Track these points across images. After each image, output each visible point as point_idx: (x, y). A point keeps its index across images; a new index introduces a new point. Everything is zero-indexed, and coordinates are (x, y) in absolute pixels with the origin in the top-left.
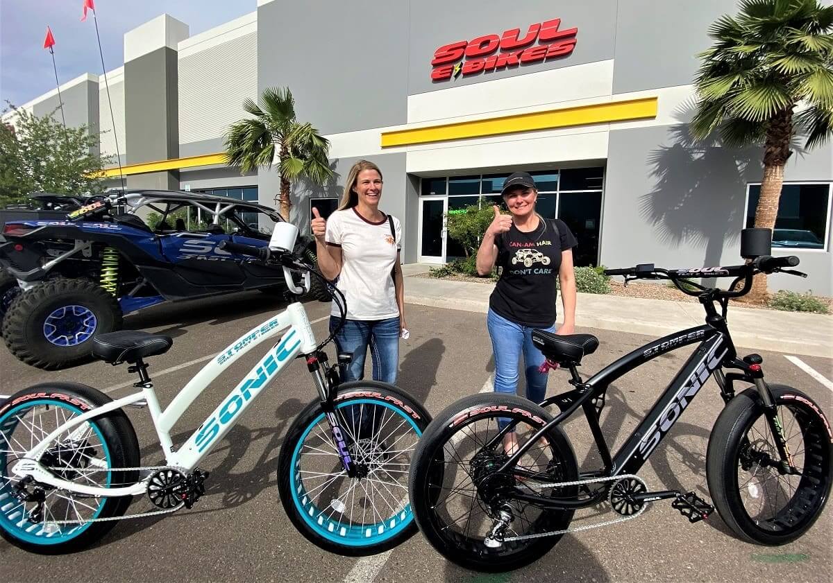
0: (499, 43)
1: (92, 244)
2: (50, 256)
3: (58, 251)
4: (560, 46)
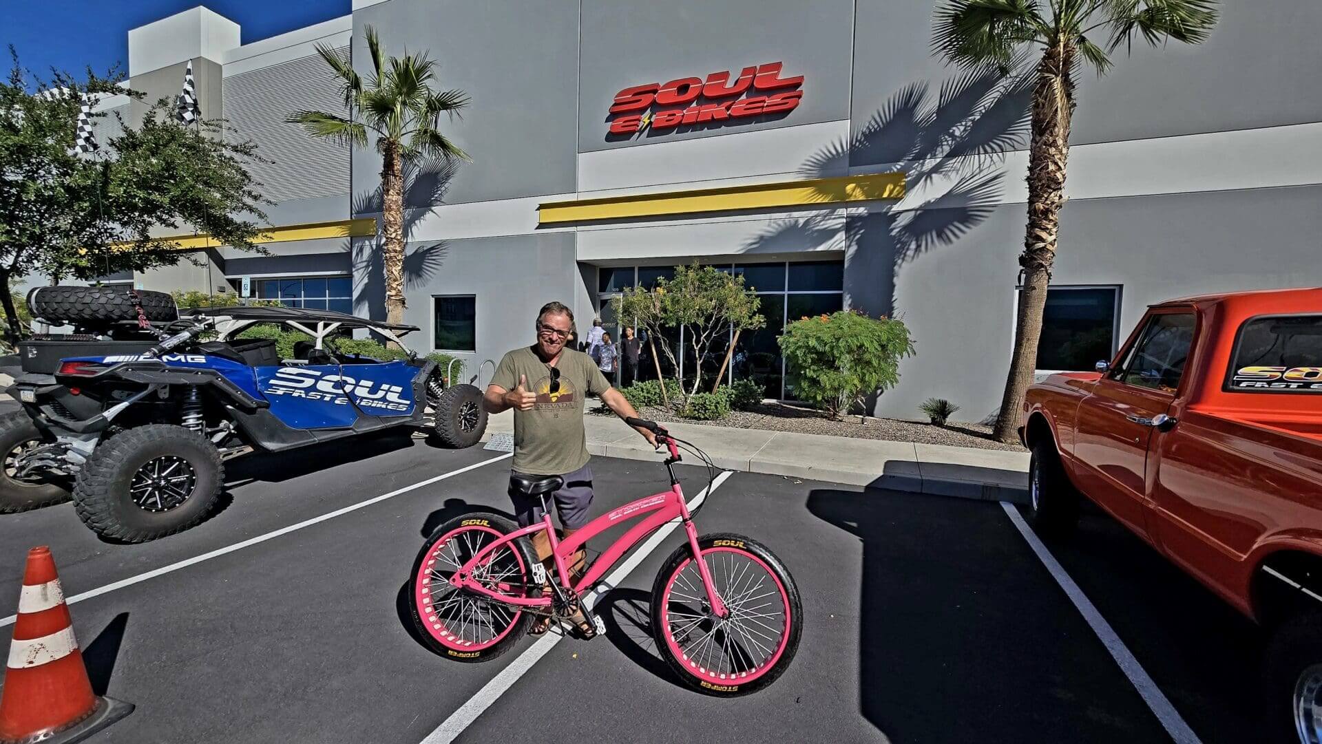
4: (782, 99)
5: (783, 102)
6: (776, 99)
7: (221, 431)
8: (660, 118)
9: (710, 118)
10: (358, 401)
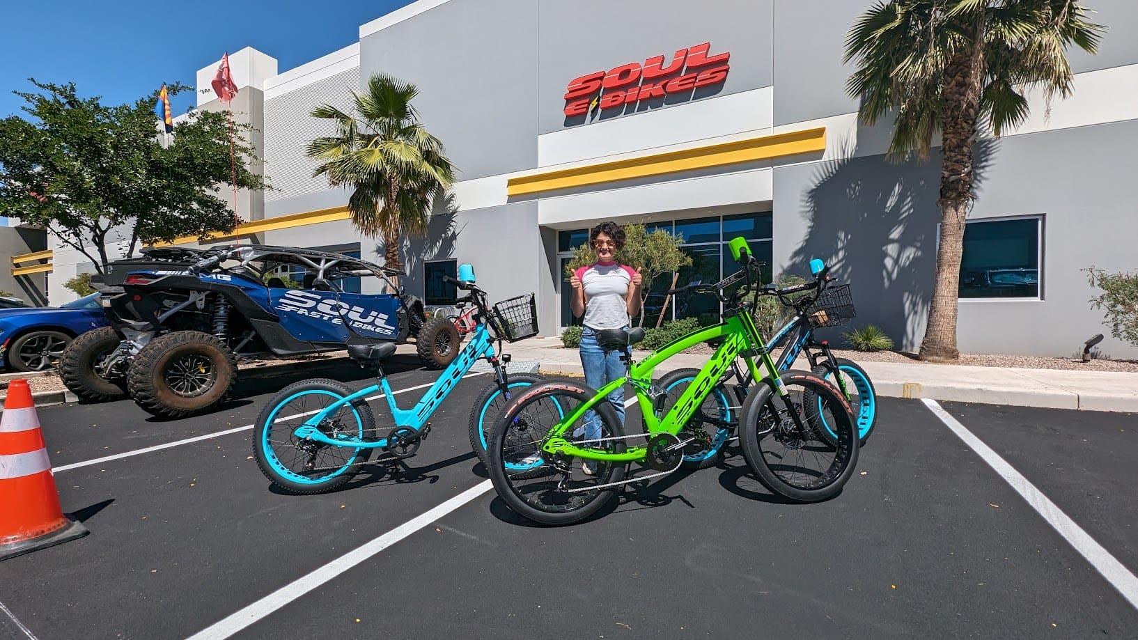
0: (641, 72)
1: (206, 296)
2: (165, 307)
3: (174, 302)
4: (711, 74)
5: (712, 76)
6: (706, 74)
7: (242, 339)
8: (607, 100)
9: (648, 96)
10: (351, 323)
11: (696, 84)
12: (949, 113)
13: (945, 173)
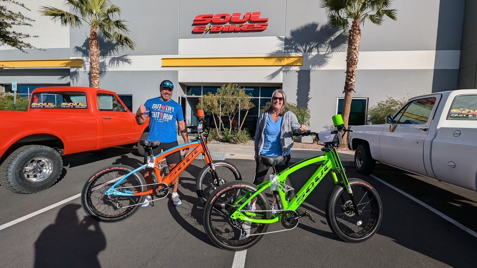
4: (261, 26)
5: (262, 27)
6: (258, 25)
8: (214, 28)
9: (234, 29)
11: (255, 29)
12: (349, 59)
13: (347, 81)
